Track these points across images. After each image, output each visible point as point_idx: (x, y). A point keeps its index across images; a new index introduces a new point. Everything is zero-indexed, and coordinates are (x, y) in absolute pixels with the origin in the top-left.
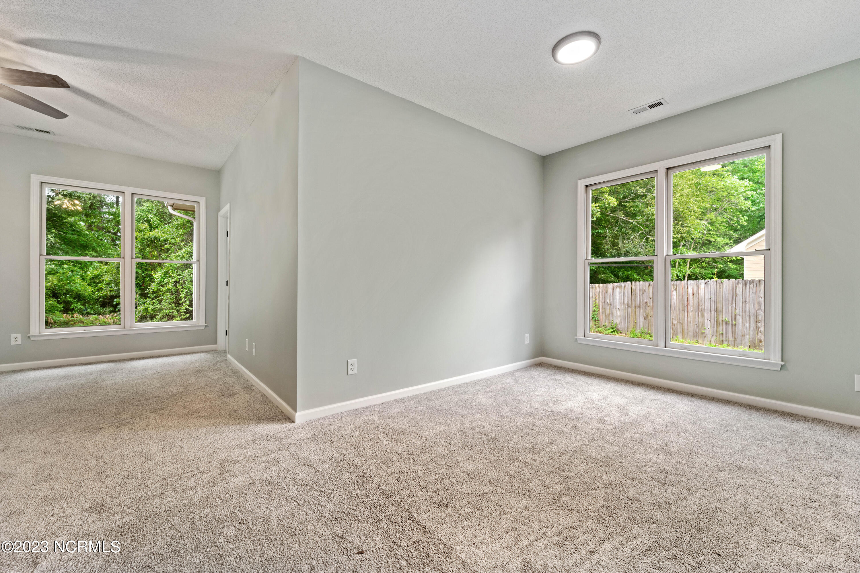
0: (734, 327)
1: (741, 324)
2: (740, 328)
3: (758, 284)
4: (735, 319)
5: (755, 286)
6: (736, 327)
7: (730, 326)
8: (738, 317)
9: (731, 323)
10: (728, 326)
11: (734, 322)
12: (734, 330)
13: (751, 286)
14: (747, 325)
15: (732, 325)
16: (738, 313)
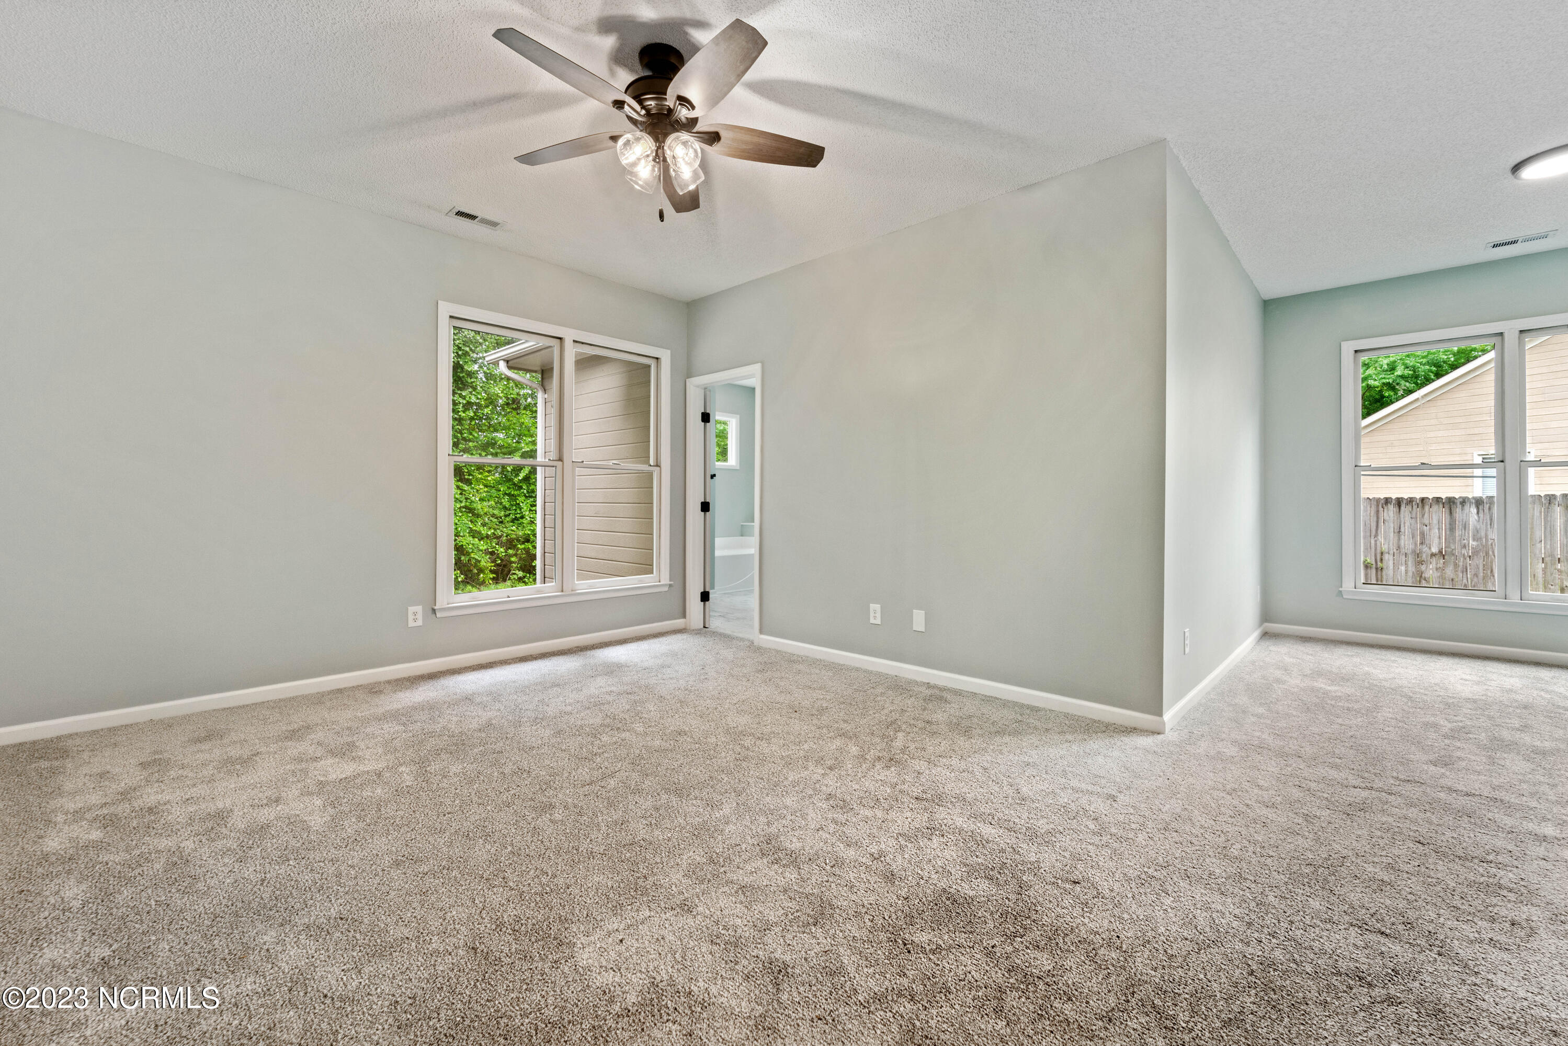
0: (1379, 573)
1: (1391, 567)
2: (1391, 572)
3: (1420, 504)
4: (1381, 560)
5: (1415, 507)
6: (1384, 573)
7: (1374, 571)
8: (1386, 557)
9: (1374, 566)
10: (1369, 571)
11: (1379, 563)
12: (1379, 577)
13: (1409, 507)
14: (1403, 568)
15: (1377, 569)
16: (1387, 551)
